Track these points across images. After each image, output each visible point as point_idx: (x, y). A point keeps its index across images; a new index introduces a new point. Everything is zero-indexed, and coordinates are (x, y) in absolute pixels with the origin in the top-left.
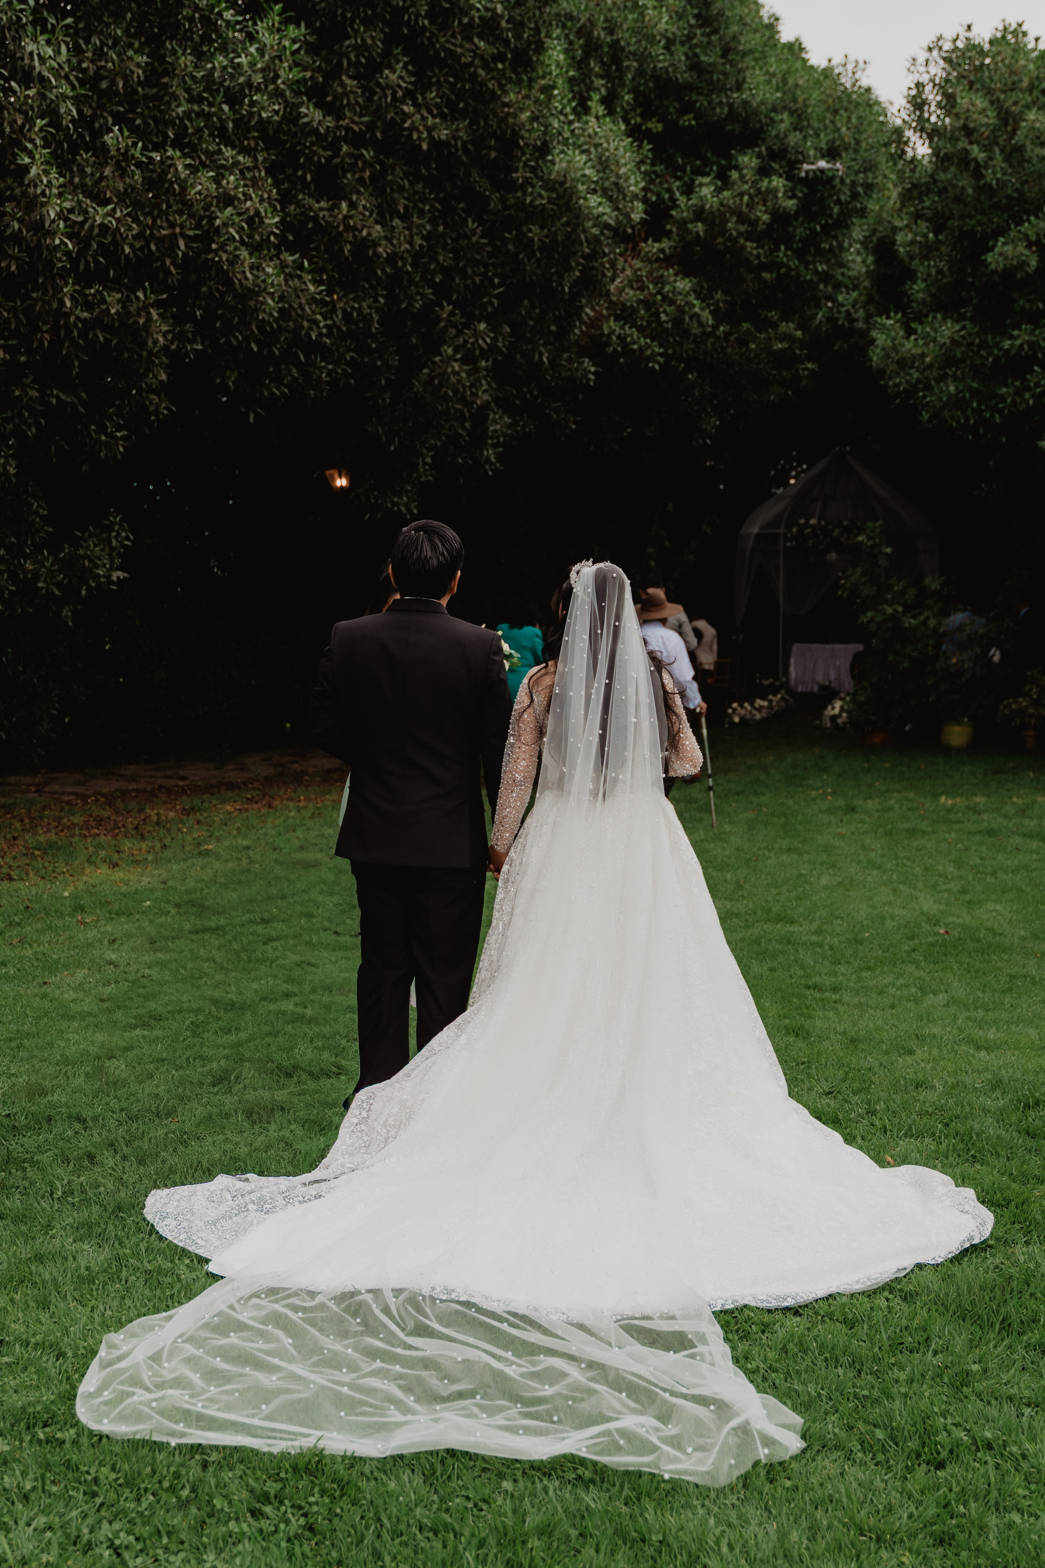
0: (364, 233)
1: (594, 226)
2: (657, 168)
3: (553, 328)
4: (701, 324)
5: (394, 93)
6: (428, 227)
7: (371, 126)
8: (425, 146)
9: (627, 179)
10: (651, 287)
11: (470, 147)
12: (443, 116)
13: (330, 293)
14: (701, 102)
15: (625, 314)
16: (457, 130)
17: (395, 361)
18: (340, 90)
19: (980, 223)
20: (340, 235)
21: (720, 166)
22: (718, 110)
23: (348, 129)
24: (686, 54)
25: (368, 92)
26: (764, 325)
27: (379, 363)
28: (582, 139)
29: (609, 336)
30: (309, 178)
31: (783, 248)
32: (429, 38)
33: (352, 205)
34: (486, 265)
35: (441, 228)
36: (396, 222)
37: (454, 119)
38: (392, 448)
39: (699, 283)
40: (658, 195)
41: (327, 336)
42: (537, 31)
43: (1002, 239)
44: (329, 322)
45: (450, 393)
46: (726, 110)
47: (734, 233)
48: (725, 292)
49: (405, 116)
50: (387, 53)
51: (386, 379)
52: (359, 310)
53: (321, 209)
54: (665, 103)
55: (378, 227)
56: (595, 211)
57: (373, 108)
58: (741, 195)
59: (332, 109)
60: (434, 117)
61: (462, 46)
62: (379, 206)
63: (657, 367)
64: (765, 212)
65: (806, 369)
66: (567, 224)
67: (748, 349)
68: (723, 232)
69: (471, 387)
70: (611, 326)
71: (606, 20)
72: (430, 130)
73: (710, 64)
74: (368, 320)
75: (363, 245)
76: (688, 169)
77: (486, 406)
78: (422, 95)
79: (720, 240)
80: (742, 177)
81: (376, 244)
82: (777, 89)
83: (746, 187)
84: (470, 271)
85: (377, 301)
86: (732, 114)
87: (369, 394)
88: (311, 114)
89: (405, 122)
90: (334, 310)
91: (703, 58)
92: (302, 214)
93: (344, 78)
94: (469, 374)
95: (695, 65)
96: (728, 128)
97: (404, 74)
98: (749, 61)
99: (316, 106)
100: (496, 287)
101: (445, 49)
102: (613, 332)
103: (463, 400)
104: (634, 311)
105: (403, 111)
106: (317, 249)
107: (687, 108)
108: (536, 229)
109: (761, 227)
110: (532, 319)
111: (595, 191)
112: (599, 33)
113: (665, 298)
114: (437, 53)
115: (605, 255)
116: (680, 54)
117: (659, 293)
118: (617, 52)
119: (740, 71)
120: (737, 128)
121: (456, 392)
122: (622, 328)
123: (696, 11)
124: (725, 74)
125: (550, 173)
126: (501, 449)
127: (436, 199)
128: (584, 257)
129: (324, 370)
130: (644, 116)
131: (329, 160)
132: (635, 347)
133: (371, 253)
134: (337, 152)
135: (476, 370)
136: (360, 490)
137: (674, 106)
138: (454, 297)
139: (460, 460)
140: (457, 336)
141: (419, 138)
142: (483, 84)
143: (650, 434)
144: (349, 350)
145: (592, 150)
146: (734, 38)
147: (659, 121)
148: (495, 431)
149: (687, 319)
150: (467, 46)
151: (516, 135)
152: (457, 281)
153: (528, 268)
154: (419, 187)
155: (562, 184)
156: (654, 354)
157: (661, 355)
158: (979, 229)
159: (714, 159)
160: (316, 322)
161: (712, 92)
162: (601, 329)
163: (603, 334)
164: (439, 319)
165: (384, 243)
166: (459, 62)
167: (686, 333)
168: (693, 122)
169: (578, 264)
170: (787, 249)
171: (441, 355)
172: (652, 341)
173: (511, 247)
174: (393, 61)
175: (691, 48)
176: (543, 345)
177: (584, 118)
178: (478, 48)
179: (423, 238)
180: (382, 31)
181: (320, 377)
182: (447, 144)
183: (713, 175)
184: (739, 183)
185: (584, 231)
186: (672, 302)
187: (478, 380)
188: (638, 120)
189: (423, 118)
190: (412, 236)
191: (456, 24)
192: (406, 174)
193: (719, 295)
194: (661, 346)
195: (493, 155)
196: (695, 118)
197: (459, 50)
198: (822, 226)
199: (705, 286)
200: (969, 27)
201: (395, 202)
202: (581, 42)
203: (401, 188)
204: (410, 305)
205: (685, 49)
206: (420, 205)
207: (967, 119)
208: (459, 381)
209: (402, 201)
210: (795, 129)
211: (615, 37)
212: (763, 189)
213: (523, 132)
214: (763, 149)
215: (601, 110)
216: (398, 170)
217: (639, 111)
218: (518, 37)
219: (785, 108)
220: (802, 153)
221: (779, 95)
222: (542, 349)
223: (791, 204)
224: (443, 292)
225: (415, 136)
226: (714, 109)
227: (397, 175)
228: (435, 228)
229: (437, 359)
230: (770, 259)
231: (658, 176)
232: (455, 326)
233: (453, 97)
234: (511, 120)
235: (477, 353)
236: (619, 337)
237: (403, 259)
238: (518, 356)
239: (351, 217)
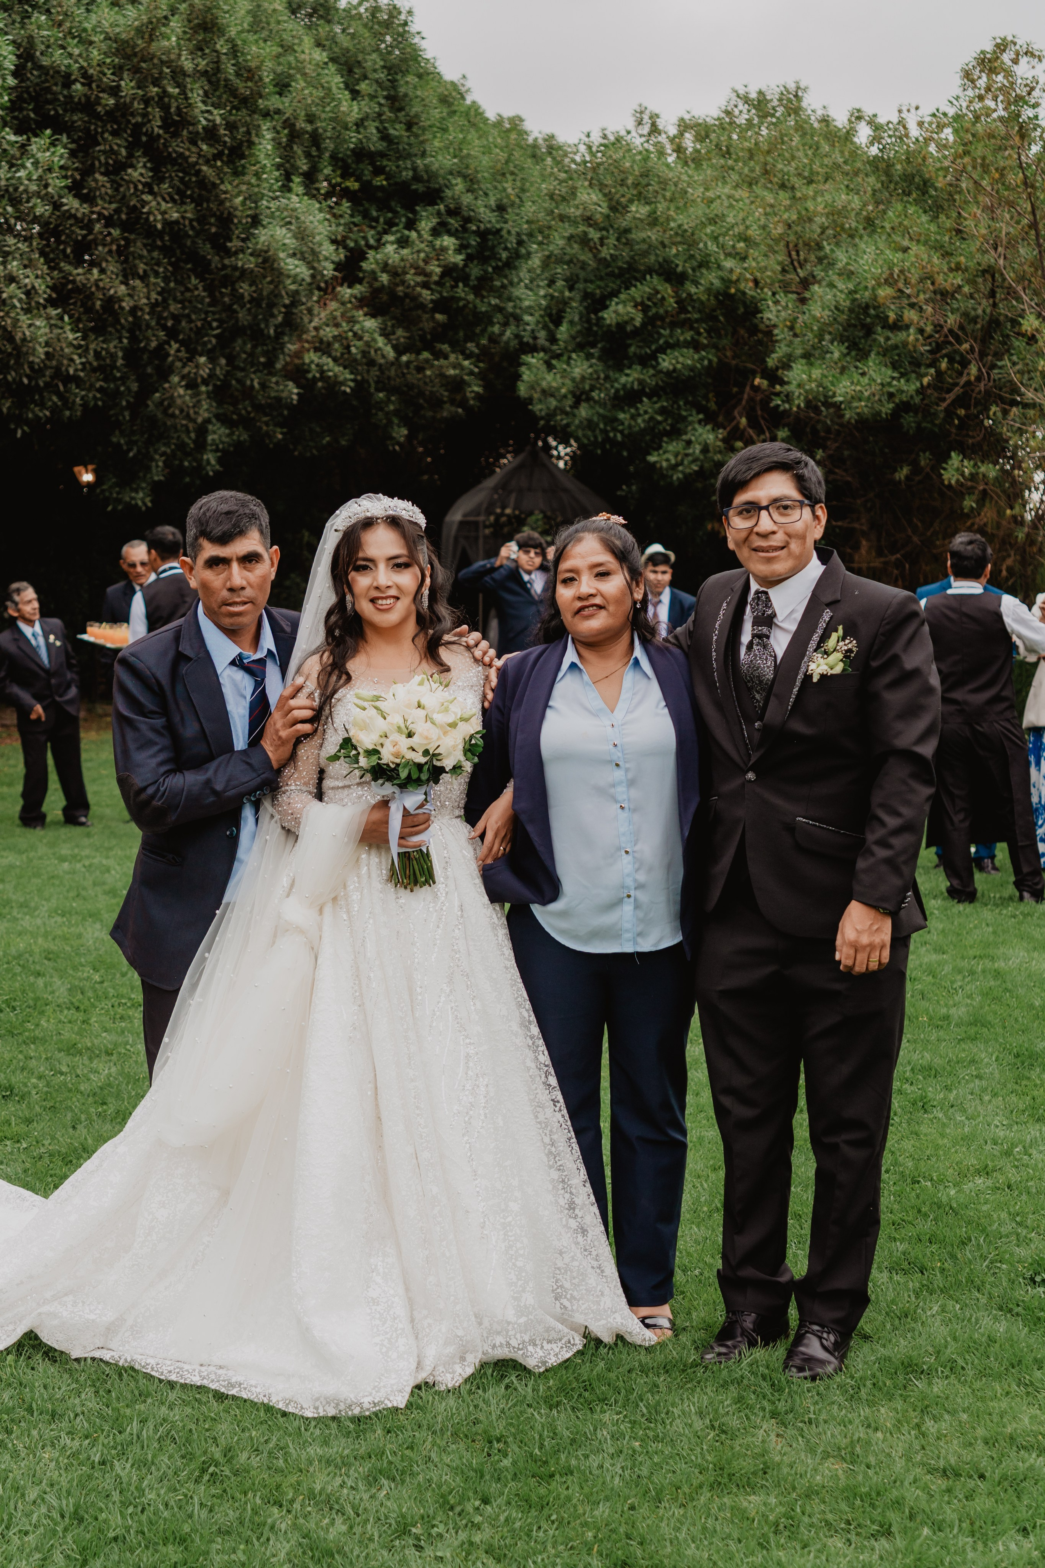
0: (112, 292)
1: (294, 283)
2: (355, 220)
3: (262, 360)
4: (383, 356)
5: (136, 187)
6: (162, 285)
7: (117, 211)
8: (159, 226)
9: (321, 245)
10: (344, 324)
11: (195, 224)
12: (174, 201)
13: (84, 338)
14: (390, 166)
15: (323, 347)
16: (185, 212)
17: (135, 387)
18: (93, 184)
19: (599, 287)
20: (93, 293)
21: (408, 218)
22: (404, 173)
23: (99, 214)
24: (377, 128)
25: (116, 186)
26: (439, 355)
27: (122, 389)
28: (285, 213)
29: (309, 365)
30: (69, 250)
31: (461, 285)
32: (164, 144)
33: (102, 271)
34: (207, 313)
35: (172, 285)
36: (138, 283)
37: (183, 203)
38: (131, 454)
39: (384, 323)
40: (356, 242)
41: (82, 370)
42: (248, 133)
43: (616, 300)
44: (84, 360)
45: (177, 412)
46: (411, 173)
47: (412, 283)
48: (407, 329)
49: (144, 203)
50: (130, 155)
51: (128, 402)
52: (107, 350)
53: (78, 275)
54: (361, 166)
55: (123, 287)
56: (293, 272)
57: (119, 197)
58: (419, 252)
59: (87, 199)
60: (167, 202)
61: (189, 149)
62: (124, 270)
63: (348, 390)
64: (439, 266)
65: (473, 391)
66: (271, 282)
67: (425, 376)
68: (403, 282)
69: (194, 407)
70: (311, 357)
71: (307, 115)
72: (164, 213)
73: (396, 137)
74: (113, 356)
75: (110, 302)
76: (382, 220)
77: (208, 421)
78: (158, 185)
79: (400, 288)
80: (420, 236)
81: (120, 300)
82: (455, 157)
83: (422, 246)
84: (193, 317)
85: (121, 342)
86: (417, 178)
87: (112, 412)
88: (71, 203)
89: (143, 207)
90: (87, 350)
91: (392, 131)
92: (63, 278)
93: (97, 176)
94: (192, 397)
95: (385, 136)
96: (414, 187)
97: (143, 171)
98: (428, 136)
99: (75, 196)
100: (213, 329)
101: (176, 152)
102: (312, 362)
103: (188, 416)
104: (329, 344)
105: (143, 200)
106: (74, 304)
107: (378, 171)
108: (245, 286)
109: (436, 278)
110: (245, 352)
111: (294, 255)
112: (301, 124)
113: (355, 334)
114: (170, 154)
115: (303, 304)
116: (372, 129)
117: (351, 330)
118: (316, 139)
119: (422, 142)
120: (419, 187)
121: (182, 411)
122: (320, 358)
123: (385, 93)
124: (409, 144)
125: (257, 243)
126: (219, 454)
127: (170, 264)
128: (285, 306)
129: (78, 395)
130: (342, 176)
131: (84, 237)
132: (331, 374)
133: (117, 306)
134: (90, 231)
135: (198, 394)
136: (105, 487)
137: (367, 171)
138: (181, 337)
139: (186, 464)
140: (183, 367)
141: (155, 220)
142: (205, 177)
143: (344, 443)
144: (98, 380)
145: (293, 221)
146: (417, 116)
147: (356, 181)
148: (213, 440)
149: (372, 352)
150: (194, 149)
151: (231, 216)
152: (183, 324)
153: (240, 315)
154: (155, 254)
155: (266, 252)
156: (346, 380)
157: (352, 380)
158: (598, 291)
159: (402, 212)
160: (72, 360)
161: (398, 159)
162: (302, 358)
163: (304, 364)
164: (168, 355)
165: (127, 299)
166: (187, 162)
167: (371, 363)
168: (385, 183)
169: (280, 312)
170: (465, 286)
171: (169, 382)
172: (345, 368)
173: (226, 299)
174: (135, 161)
175: (381, 122)
176: (254, 372)
177: (288, 195)
178: (201, 150)
179: (159, 293)
180: (126, 140)
181: (74, 401)
182: (177, 222)
183: (401, 226)
184: (417, 242)
185: (285, 287)
186: (360, 338)
187: (199, 401)
188: (339, 180)
189: (158, 204)
190: (149, 293)
191: (185, 132)
192: (145, 245)
193: (400, 332)
194: (352, 373)
195: (213, 230)
196: (386, 179)
197: (187, 153)
198: (494, 268)
199: (389, 324)
200: (588, 136)
201: (135, 266)
202: (286, 131)
203: (141, 257)
204: (147, 344)
205: (376, 124)
206: (156, 268)
207: (585, 209)
208: (184, 402)
209: (142, 265)
210: (468, 191)
211: (314, 126)
212: (437, 247)
213: (238, 213)
214: (442, 207)
215: (301, 190)
216: (139, 244)
217: (339, 172)
218: (233, 138)
219: (460, 174)
220: (473, 211)
221: (456, 160)
222: (253, 376)
223: (459, 259)
224: (172, 334)
225: (152, 218)
226: (401, 172)
227: (138, 247)
228: (167, 284)
229: (167, 385)
230: (451, 294)
231: (356, 225)
232: (181, 360)
233: (182, 187)
234: (228, 204)
235: (199, 380)
236: (317, 365)
237: (141, 310)
238: (234, 382)
239: (101, 280)
